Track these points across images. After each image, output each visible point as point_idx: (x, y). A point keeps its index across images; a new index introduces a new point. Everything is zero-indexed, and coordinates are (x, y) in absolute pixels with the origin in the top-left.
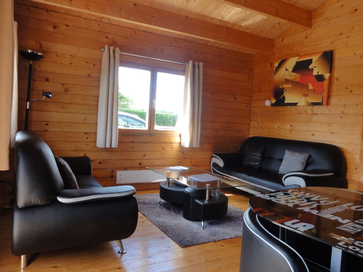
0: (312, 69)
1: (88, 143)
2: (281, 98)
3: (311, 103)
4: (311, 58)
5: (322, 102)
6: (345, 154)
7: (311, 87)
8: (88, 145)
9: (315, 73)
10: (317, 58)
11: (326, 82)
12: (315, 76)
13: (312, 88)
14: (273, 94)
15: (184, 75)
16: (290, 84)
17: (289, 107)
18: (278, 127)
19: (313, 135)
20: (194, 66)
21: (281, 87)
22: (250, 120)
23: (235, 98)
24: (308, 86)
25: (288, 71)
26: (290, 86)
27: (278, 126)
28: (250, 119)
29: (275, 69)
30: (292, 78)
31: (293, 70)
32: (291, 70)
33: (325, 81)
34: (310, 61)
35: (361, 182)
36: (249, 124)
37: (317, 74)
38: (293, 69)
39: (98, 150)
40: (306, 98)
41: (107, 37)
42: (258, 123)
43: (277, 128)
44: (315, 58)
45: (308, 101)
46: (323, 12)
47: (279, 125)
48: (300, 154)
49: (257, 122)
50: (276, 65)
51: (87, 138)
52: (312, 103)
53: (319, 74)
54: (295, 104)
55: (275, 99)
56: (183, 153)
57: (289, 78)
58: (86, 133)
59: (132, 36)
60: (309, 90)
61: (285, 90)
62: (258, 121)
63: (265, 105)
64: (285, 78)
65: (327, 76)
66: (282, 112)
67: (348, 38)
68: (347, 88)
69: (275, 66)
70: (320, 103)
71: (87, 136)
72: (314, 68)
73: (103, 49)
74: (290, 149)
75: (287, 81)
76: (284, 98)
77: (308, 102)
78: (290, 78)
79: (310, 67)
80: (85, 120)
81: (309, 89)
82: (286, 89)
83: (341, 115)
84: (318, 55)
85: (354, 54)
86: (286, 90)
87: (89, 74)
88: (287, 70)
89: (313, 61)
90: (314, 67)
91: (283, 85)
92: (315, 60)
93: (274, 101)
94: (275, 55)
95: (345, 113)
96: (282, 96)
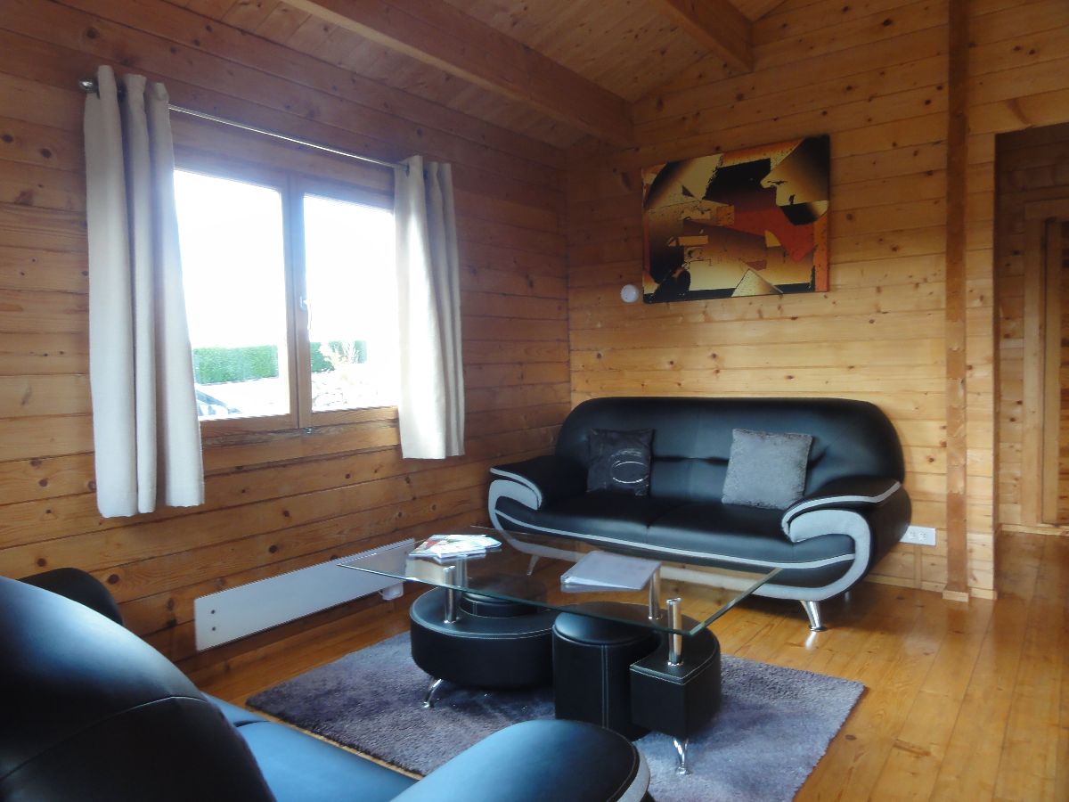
0: (772, 190)
1: (48, 505)
2: (676, 275)
3: (777, 286)
4: (765, 157)
5: (813, 281)
6: (892, 422)
7: (772, 240)
8: (49, 512)
9: (782, 199)
10: (784, 157)
11: (818, 226)
12: (782, 207)
13: (777, 244)
14: (648, 267)
15: (390, 206)
16: (703, 235)
17: (702, 303)
18: (672, 363)
19: (790, 377)
20: (426, 175)
21: (674, 244)
22: (570, 351)
23: (531, 285)
24: (763, 238)
25: (692, 196)
26: (703, 240)
27: (670, 360)
28: (569, 346)
29: (645, 191)
30: (707, 216)
31: (707, 194)
32: (703, 192)
33: (816, 223)
34: (764, 167)
35: (958, 494)
36: (568, 362)
37: (788, 203)
38: (708, 189)
39: (101, 527)
40: (762, 273)
41: (91, 34)
42: (599, 356)
43: (668, 366)
44: (777, 158)
45: (767, 280)
46: (785, 26)
47: (674, 358)
48: (785, 439)
49: (595, 353)
50: (649, 179)
51: (43, 483)
52: (779, 287)
53: (796, 202)
54: (726, 293)
55: (656, 281)
56: (408, 482)
57: (696, 216)
58: (35, 462)
59: (197, 43)
60: (766, 248)
61: (686, 253)
62: (600, 352)
63: (623, 301)
64: (683, 217)
65: (821, 206)
66: (681, 318)
67: (870, 100)
68: (881, 240)
69: (645, 183)
70: (807, 285)
71: (40, 474)
72: (778, 186)
73: (85, 84)
74: (746, 427)
75: (691, 227)
76: (686, 277)
77: (768, 286)
78: (703, 217)
79: (765, 183)
80: (24, 403)
81: (768, 246)
82: (689, 249)
83: (870, 317)
84: (788, 149)
85: (894, 145)
86: (690, 253)
87: (23, 194)
88: (686, 193)
89: (773, 165)
90: (779, 183)
91: (680, 238)
92: (779, 163)
93: (651, 288)
94: (637, 149)
95: (883, 310)
96: (679, 272)
